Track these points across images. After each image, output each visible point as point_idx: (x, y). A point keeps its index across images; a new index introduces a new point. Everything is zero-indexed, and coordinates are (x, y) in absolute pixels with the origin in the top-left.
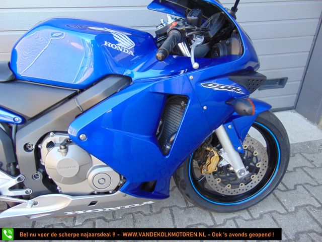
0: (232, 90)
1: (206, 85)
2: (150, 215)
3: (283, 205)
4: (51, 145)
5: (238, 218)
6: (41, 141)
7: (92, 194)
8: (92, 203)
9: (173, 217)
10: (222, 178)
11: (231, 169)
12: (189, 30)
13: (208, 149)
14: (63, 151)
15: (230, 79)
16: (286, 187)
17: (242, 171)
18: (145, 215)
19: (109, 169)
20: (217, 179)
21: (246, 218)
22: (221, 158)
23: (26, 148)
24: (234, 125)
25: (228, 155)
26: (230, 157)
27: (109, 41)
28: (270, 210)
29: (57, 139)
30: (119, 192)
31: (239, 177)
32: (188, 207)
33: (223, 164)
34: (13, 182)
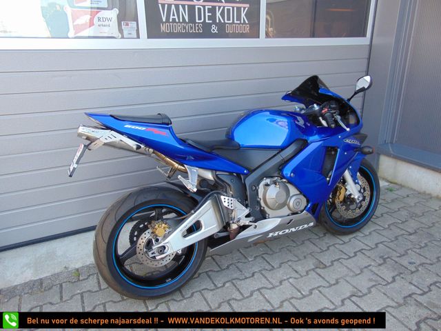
1: (346, 140)
3: (380, 226)
4: (267, 184)
6: (258, 184)
7: (288, 215)
8: (290, 221)
11: (352, 196)
17: (358, 197)
19: (302, 197)
20: (343, 207)
22: (346, 190)
24: (353, 166)
25: (351, 187)
28: (374, 229)
30: (304, 211)
31: (357, 201)
33: (348, 193)
34: (247, 211)
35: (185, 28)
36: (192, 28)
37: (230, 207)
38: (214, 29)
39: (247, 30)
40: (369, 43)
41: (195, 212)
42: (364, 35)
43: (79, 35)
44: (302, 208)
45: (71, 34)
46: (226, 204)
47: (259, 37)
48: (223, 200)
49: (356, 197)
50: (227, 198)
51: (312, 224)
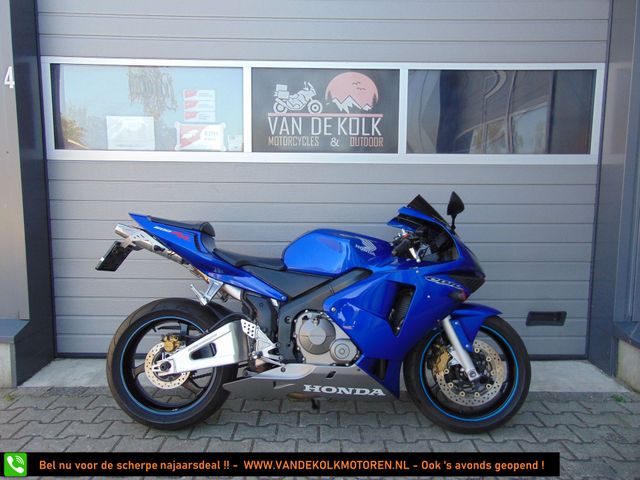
1: (430, 279)
2: (378, 428)
3: (534, 437)
4: (306, 318)
6: (296, 317)
7: (332, 365)
8: (330, 375)
9: (403, 432)
10: (455, 384)
11: (462, 370)
12: (416, 240)
13: (438, 346)
14: (315, 323)
16: (542, 423)
17: (472, 373)
18: (372, 428)
20: (449, 384)
22: (450, 357)
23: (286, 320)
24: (460, 322)
25: (458, 354)
26: (459, 355)
28: (517, 438)
29: (310, 315)
30: (354, 365)
31: (471, 379)
32: (420, 427)
33: (454, 362)
34: (272, 346)
35: (296, 141)
36: (305, 141)
37: (250, 335)
38: (335, 143)
39: (380, 142)
40: (596, 162)
41: (210, 332)
42: (586, 150)
43: (185, 148)
44: (350, 359)
45: (177, 147)
46: (245, 330)
47: (396, 152)
48: (243, 325)
49: (468, 371)
50: (248, 323)
51: (380, 392)
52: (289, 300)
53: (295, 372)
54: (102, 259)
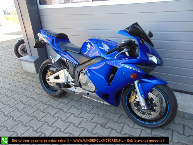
0: (135, 70)
1: (124, 65)
2: (112, 113)
4: (82, 73)
5: (144, 130)
7: (89, 91)
8: (88, 94)
9: (120, 117)
10: (138, 108)
13: (132, 92)
14: (83, 75)
15: (135, 66)
17: (143, 106)
18: (111, 112)
20: (136, 107)
21: (148, 132)
22: (136, 98)
23: (77, 72)
27: (101, 47)
31: (143, 108)
34: (73, 80)
37: (67, 75)
41: (58, 72)
44: (94, 90)
45: (70, 2)
50: (66, 71)
51: (107, 103)
52: (79, 65)
53: (79, 90)
54: (34, 45)
